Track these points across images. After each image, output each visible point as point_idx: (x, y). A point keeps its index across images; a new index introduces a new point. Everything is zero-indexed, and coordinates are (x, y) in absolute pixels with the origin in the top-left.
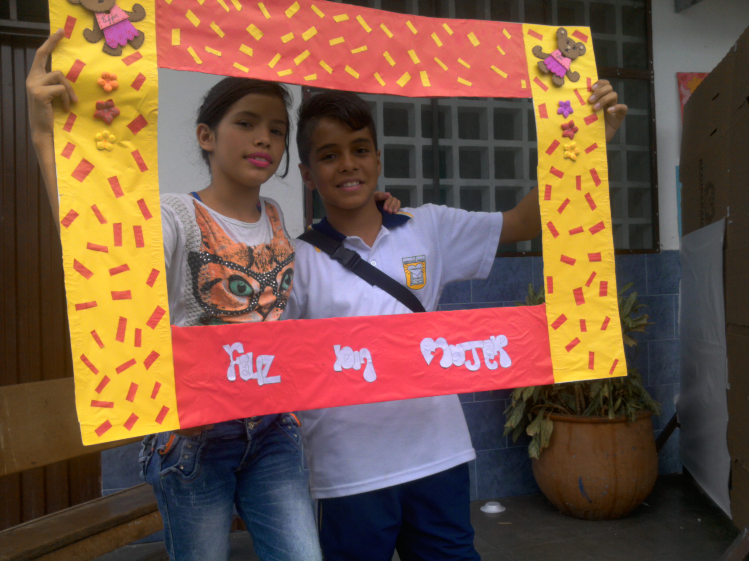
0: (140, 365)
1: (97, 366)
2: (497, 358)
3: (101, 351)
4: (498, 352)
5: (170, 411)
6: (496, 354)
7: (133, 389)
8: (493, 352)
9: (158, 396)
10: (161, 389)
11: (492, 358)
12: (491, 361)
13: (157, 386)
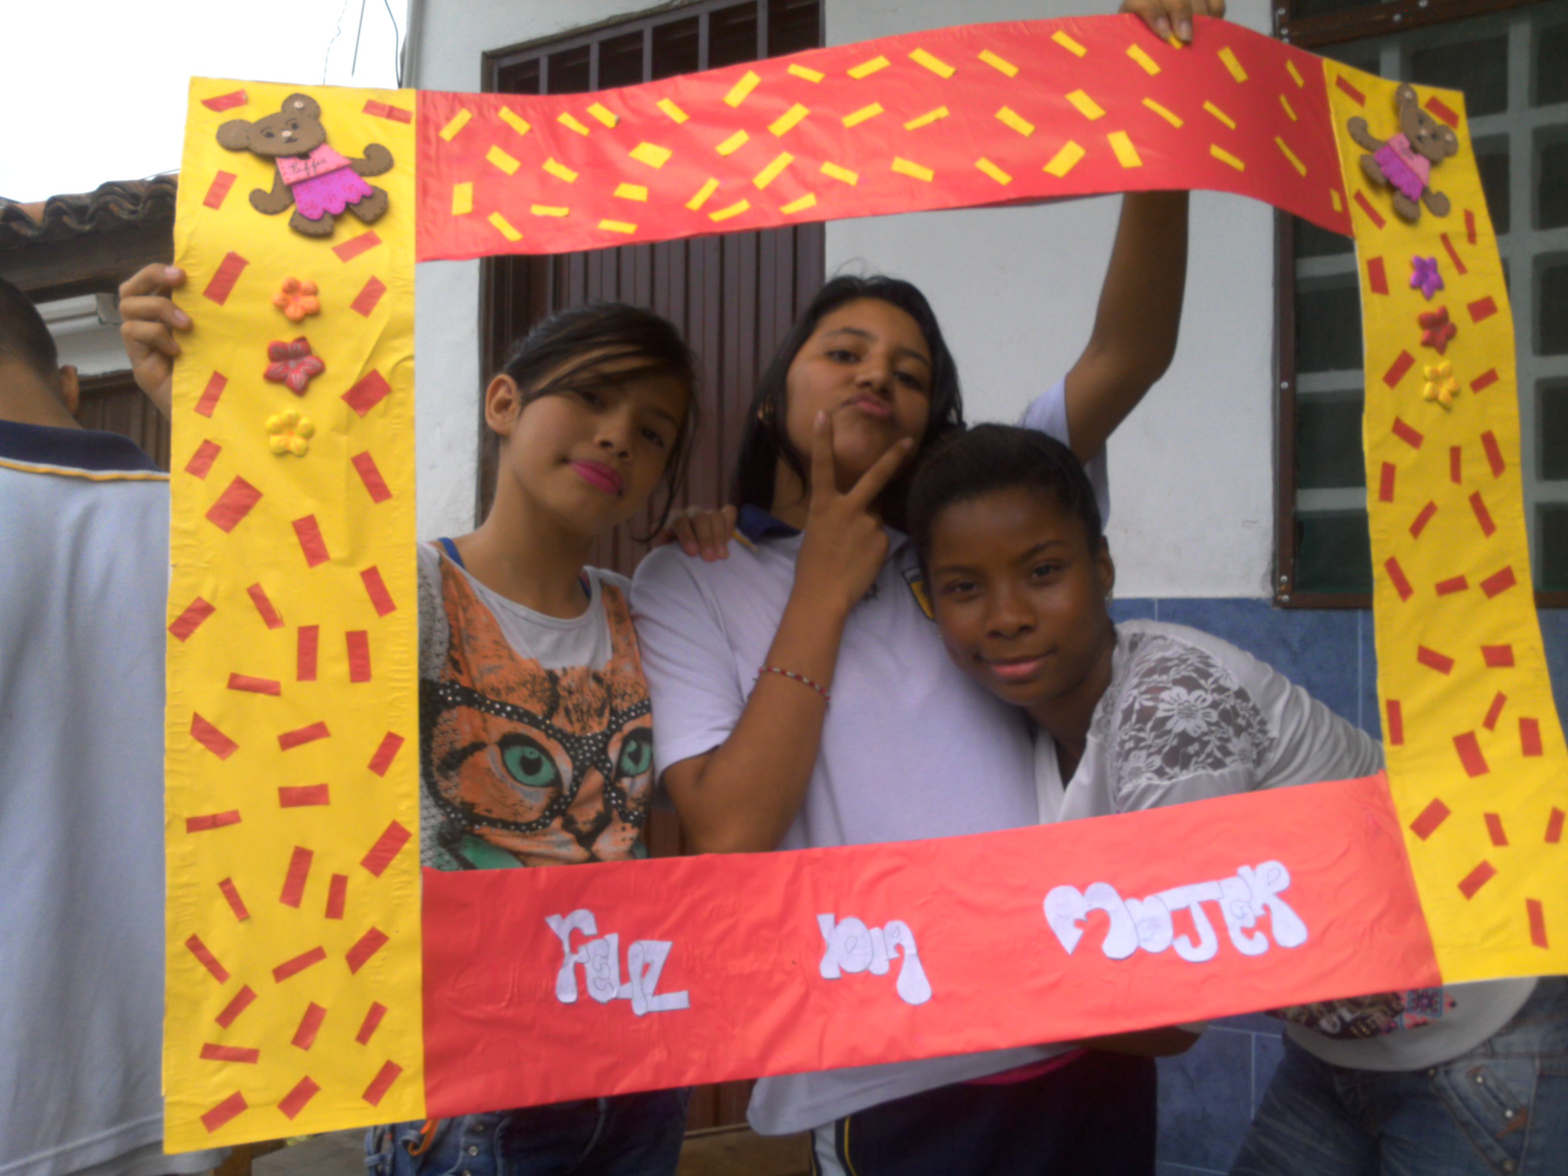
0: (335, 964)
1: (228, 965)
2: (1264, 924)
3: (242, 927)
4: (1266, 908)
5: (402, 1076)
6: (1261, 912)
7: (313, 1018)
8: (1250, 907)
9: (375, 1038)
10: (386, 1021)
11: (1250, 923)
12: (1248, 933)
13: (376, 1012)
